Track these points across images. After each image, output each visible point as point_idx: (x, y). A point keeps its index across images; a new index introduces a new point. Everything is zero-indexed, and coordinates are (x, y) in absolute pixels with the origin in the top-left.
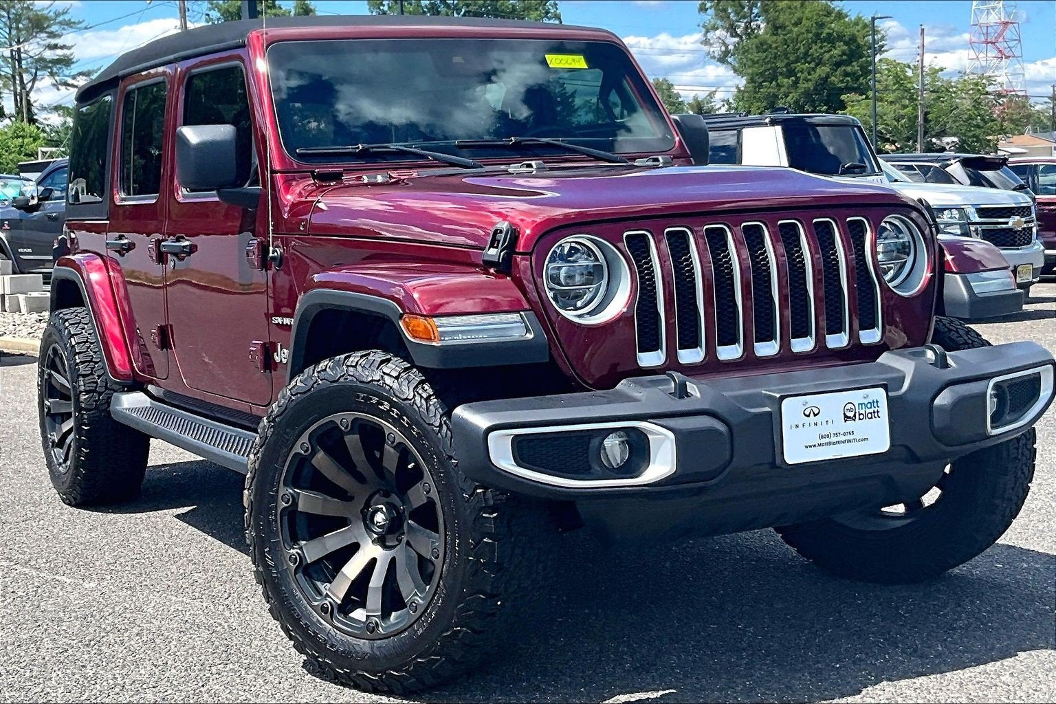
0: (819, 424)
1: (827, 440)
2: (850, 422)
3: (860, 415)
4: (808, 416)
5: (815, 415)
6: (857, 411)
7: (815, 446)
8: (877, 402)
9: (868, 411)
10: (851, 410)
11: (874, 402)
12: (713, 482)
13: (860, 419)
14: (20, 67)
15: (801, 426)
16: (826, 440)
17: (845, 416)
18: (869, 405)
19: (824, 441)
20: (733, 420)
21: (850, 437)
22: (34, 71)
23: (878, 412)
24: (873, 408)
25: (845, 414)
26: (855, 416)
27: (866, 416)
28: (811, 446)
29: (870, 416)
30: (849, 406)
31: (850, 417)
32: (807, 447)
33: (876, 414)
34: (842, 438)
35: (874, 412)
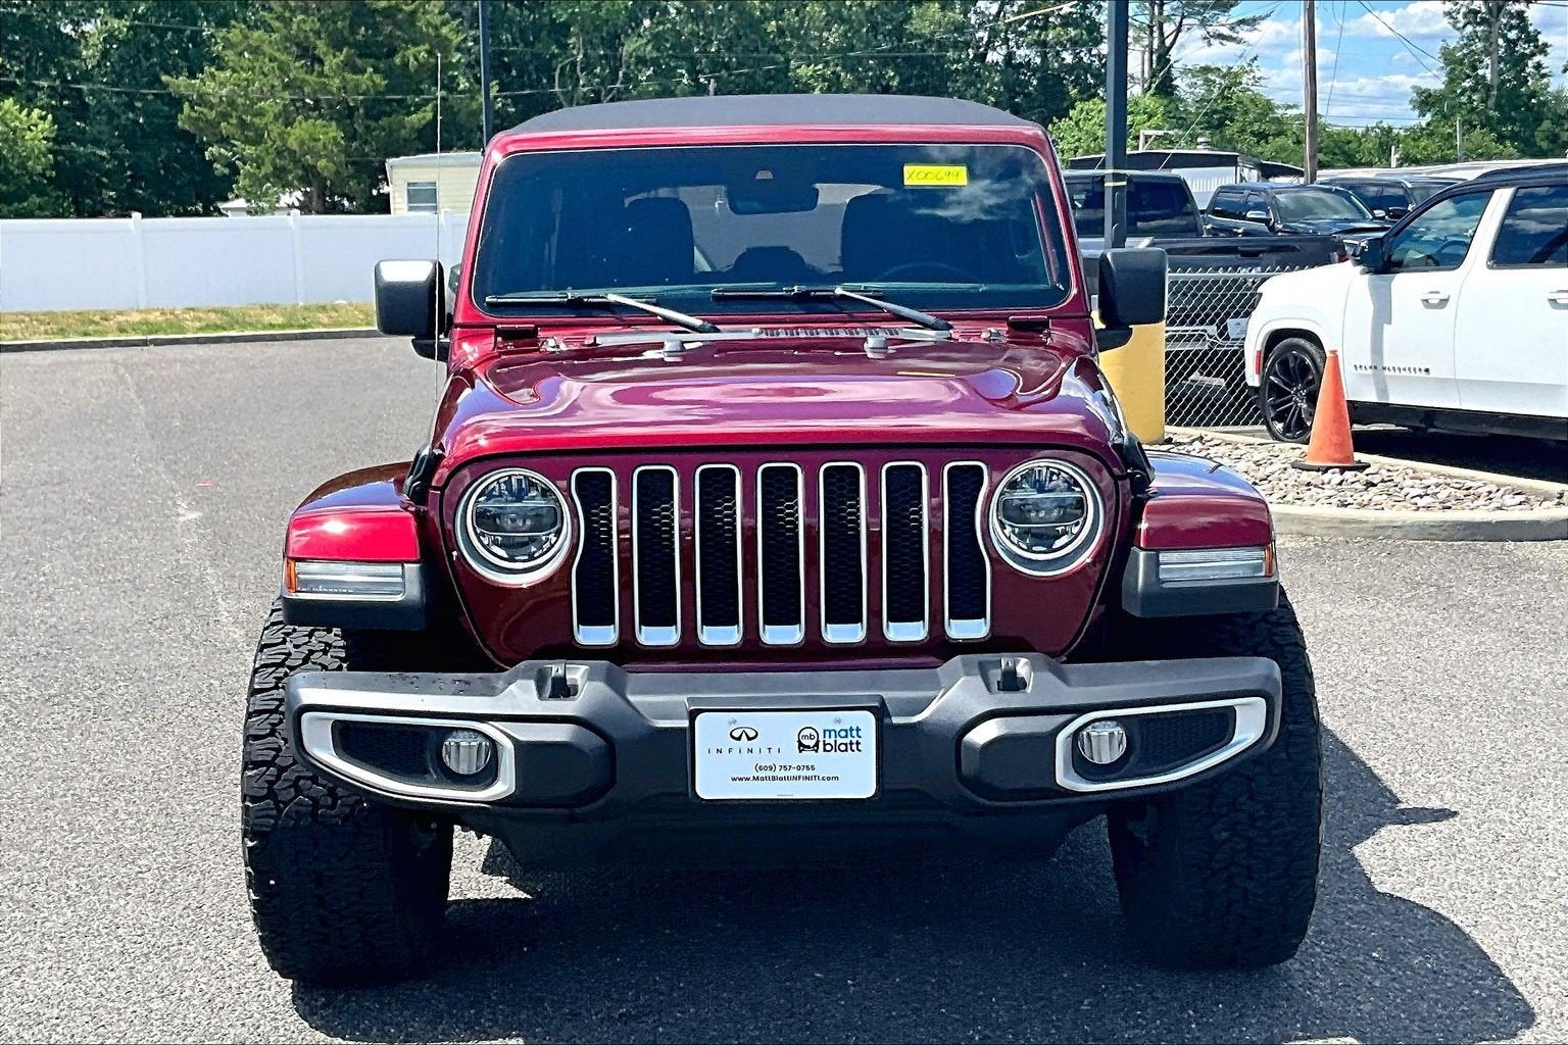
0: (755, 751)
1: (770, 773)
2: (806, 753)
3: (825, 745)
4: (739, 739)
5: (749, 739)
6: (821, 738)
7: (748, 779)
8: (858, 730)
9: (839, 741)
10: (811, 737)
11: (851, 729)
12: (586, 809)
13: (825, 750)
14: (1161, 13)
15: (725, 751)
16: (765, 773)
17: (800, 744)
18: (843, 734)
19: (762, 774)
20: (615, 734)
21: (810, 773)
22: (1178, 19)
23: (858, 743)
24: (850, 738)
25: (799, 742)
26: (817, 745)
27: (836, 748)
28: (741, 779)
29: (843, 747)
30: (807, 732)
31: (808, 747)
32: (734, 779)
33: (854, 747)
34: (794, 773)
35: (851, 743)
